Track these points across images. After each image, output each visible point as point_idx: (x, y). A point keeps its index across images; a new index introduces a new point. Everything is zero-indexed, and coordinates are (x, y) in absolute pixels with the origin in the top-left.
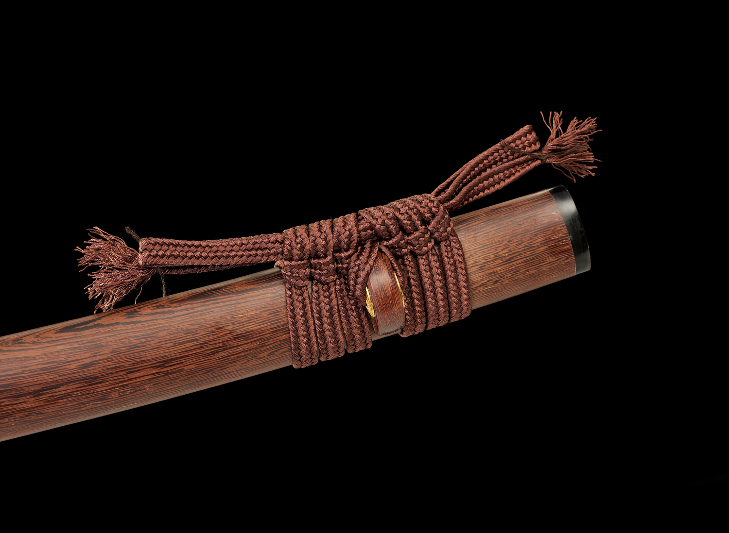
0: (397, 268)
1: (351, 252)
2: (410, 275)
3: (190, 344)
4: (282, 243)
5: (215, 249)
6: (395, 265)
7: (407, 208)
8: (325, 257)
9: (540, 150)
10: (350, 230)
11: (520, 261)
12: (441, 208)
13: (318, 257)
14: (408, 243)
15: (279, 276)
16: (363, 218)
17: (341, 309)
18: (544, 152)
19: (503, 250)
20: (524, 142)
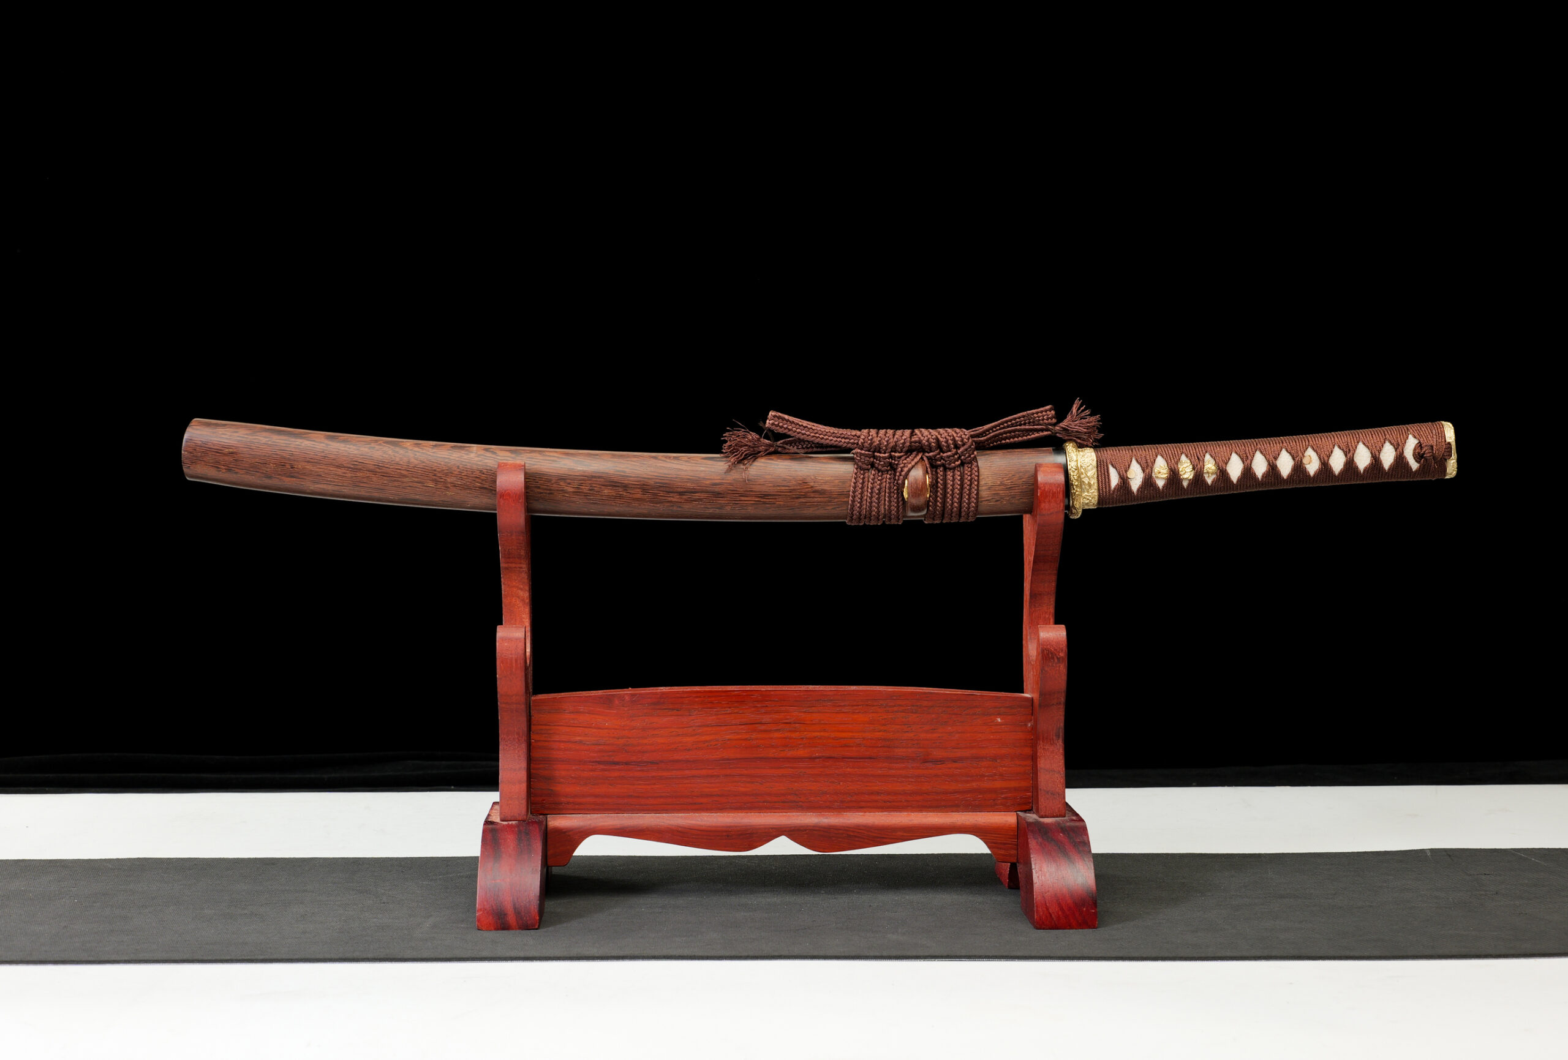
0: (930, 472)
1: (902, 454)
2: (939, 480)
3: (783, 488)
4: (859, 437)
5: (816, 431)
6: (929, 470)
7: (947, 434)
8: (885, 453)
9: (1055, 425)
10: (905, 439)
12: (970, 440)
13: (880, 453)
14: (942, 458)
15: (852, 459)
16: (916, 435)
17: (887, 491)
18: (1057, 428)
19: (1007, 480)
20: (1043, 416)
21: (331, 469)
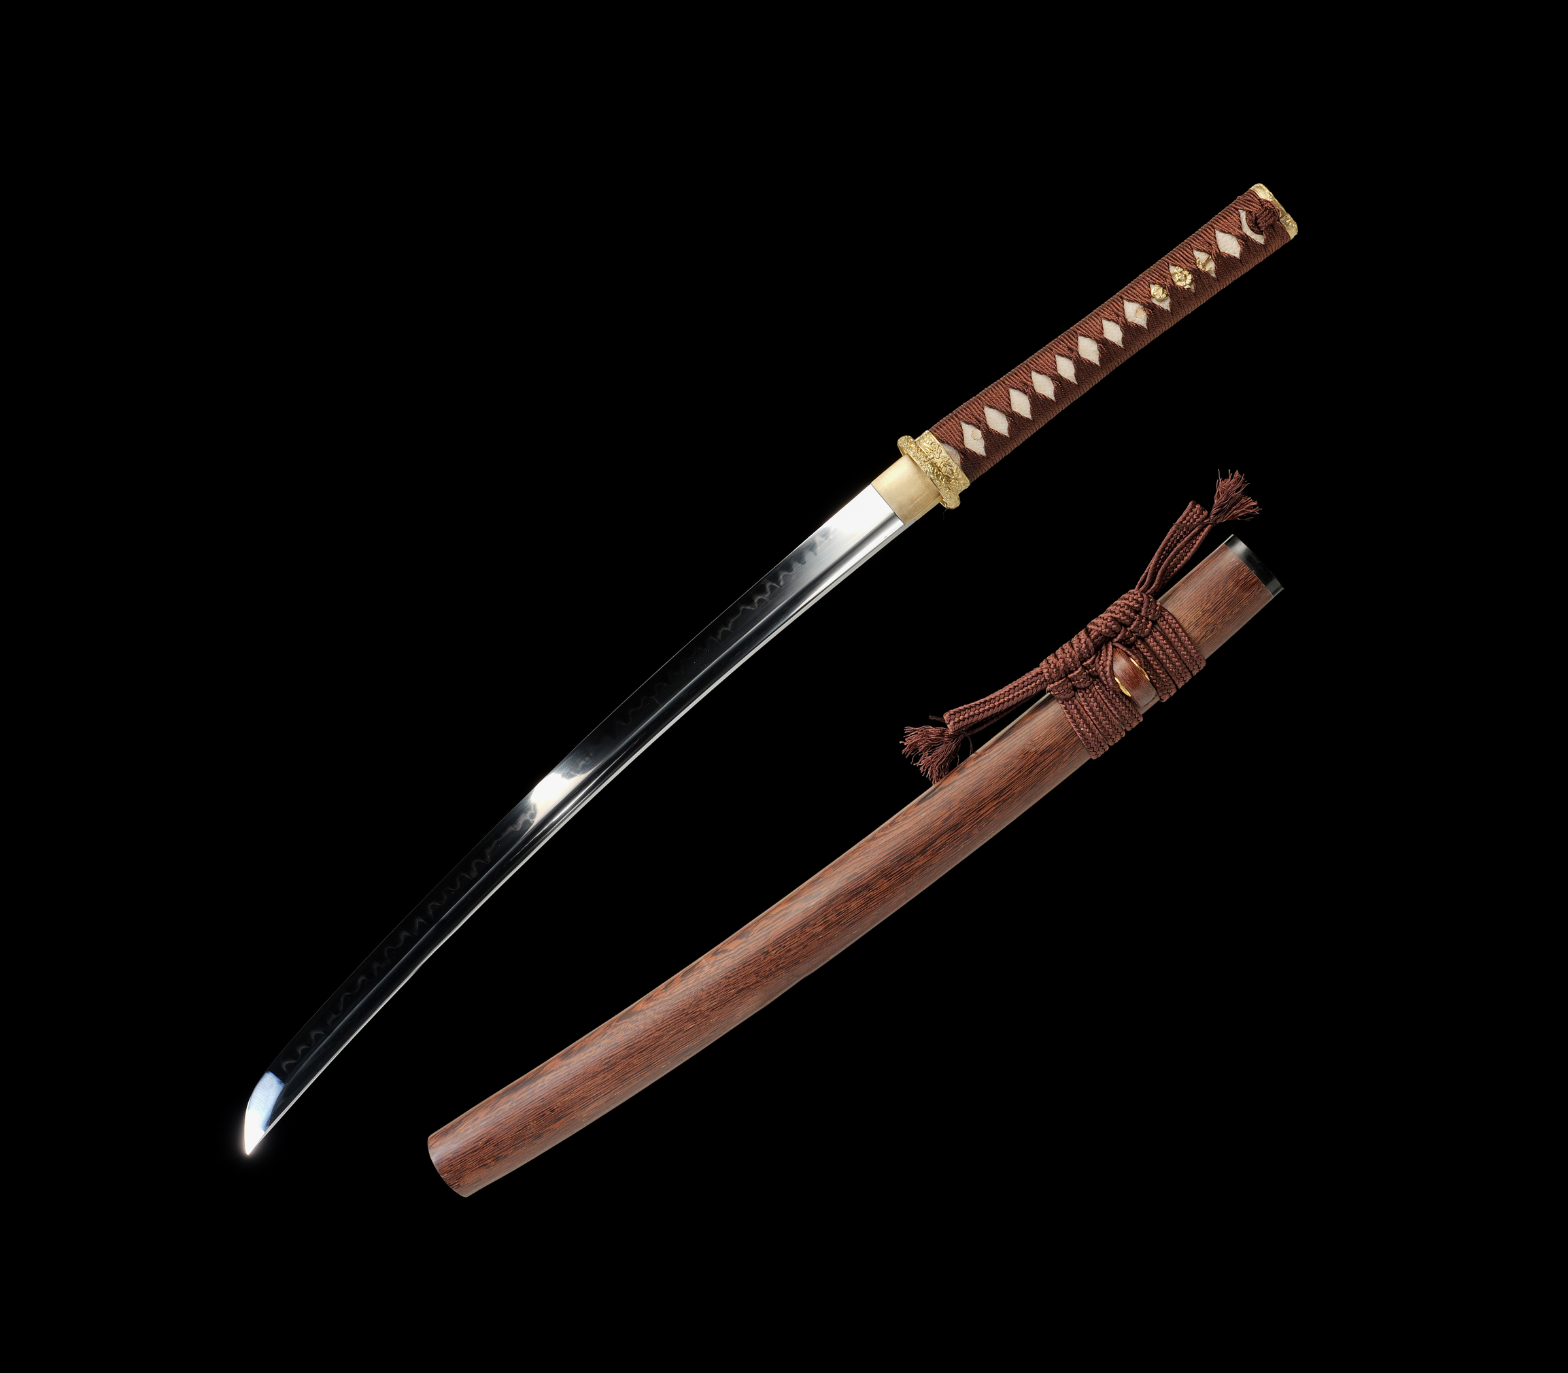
0: (1131, 654)
1: (1093, 657)
2: (1145, 654)
3: (1011, 774)
4: (1042, 673)
5: (997, 698)
6: (1129, 652)
7: (1119, 607)
8: (1077, 669)
9: (1208, 516)
10: (1085, 642)
11: (1223, 607)
12: (1145, 596)
13: (1073, 672)
14: (1131, 632)
15: (1051, 698)
16: (1091, 630)
17: (1106, 701)
18: (1211, 516)
19: (1206, 605)
20: (1192, 517)
21: (589, 1083)
